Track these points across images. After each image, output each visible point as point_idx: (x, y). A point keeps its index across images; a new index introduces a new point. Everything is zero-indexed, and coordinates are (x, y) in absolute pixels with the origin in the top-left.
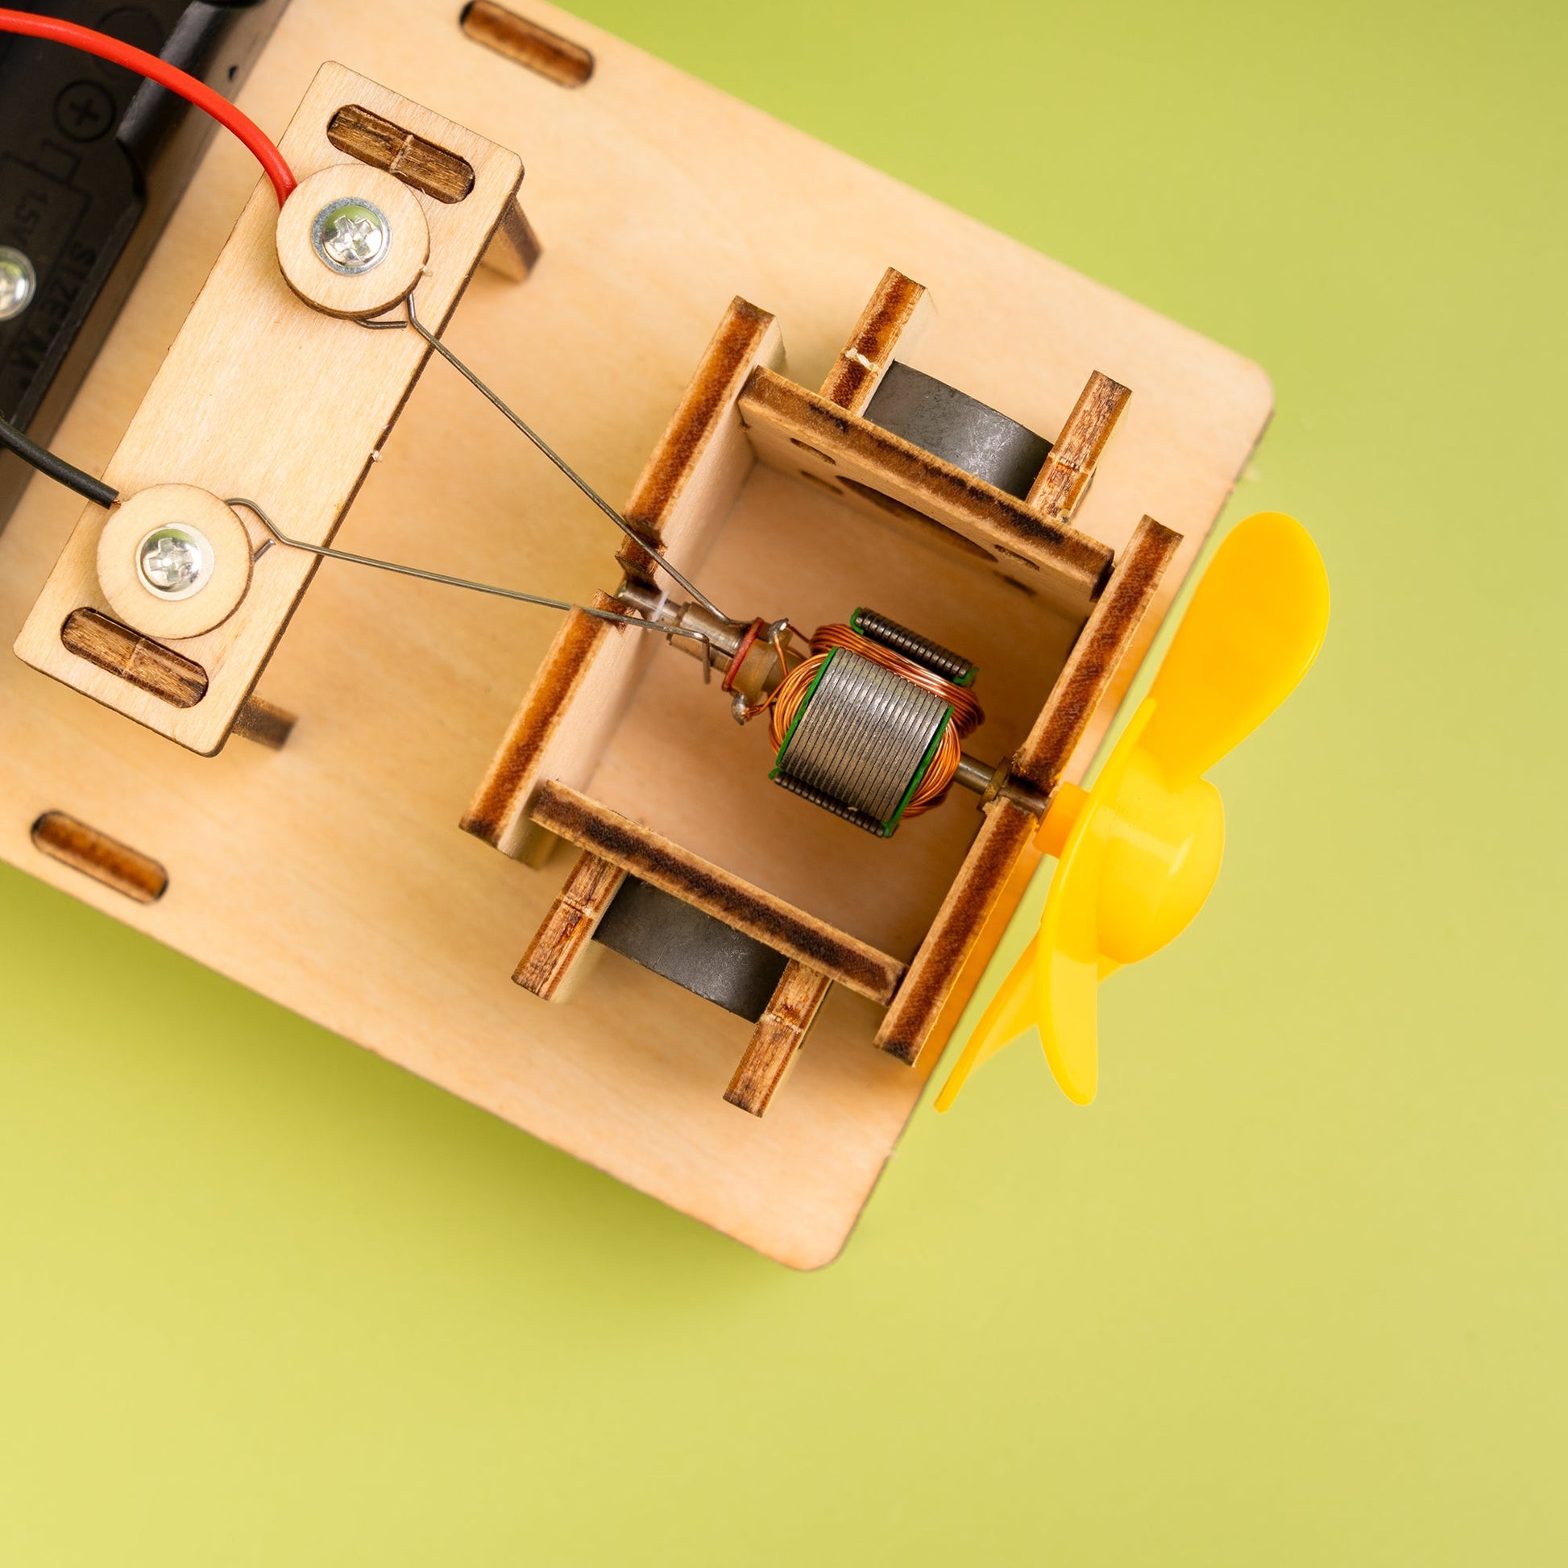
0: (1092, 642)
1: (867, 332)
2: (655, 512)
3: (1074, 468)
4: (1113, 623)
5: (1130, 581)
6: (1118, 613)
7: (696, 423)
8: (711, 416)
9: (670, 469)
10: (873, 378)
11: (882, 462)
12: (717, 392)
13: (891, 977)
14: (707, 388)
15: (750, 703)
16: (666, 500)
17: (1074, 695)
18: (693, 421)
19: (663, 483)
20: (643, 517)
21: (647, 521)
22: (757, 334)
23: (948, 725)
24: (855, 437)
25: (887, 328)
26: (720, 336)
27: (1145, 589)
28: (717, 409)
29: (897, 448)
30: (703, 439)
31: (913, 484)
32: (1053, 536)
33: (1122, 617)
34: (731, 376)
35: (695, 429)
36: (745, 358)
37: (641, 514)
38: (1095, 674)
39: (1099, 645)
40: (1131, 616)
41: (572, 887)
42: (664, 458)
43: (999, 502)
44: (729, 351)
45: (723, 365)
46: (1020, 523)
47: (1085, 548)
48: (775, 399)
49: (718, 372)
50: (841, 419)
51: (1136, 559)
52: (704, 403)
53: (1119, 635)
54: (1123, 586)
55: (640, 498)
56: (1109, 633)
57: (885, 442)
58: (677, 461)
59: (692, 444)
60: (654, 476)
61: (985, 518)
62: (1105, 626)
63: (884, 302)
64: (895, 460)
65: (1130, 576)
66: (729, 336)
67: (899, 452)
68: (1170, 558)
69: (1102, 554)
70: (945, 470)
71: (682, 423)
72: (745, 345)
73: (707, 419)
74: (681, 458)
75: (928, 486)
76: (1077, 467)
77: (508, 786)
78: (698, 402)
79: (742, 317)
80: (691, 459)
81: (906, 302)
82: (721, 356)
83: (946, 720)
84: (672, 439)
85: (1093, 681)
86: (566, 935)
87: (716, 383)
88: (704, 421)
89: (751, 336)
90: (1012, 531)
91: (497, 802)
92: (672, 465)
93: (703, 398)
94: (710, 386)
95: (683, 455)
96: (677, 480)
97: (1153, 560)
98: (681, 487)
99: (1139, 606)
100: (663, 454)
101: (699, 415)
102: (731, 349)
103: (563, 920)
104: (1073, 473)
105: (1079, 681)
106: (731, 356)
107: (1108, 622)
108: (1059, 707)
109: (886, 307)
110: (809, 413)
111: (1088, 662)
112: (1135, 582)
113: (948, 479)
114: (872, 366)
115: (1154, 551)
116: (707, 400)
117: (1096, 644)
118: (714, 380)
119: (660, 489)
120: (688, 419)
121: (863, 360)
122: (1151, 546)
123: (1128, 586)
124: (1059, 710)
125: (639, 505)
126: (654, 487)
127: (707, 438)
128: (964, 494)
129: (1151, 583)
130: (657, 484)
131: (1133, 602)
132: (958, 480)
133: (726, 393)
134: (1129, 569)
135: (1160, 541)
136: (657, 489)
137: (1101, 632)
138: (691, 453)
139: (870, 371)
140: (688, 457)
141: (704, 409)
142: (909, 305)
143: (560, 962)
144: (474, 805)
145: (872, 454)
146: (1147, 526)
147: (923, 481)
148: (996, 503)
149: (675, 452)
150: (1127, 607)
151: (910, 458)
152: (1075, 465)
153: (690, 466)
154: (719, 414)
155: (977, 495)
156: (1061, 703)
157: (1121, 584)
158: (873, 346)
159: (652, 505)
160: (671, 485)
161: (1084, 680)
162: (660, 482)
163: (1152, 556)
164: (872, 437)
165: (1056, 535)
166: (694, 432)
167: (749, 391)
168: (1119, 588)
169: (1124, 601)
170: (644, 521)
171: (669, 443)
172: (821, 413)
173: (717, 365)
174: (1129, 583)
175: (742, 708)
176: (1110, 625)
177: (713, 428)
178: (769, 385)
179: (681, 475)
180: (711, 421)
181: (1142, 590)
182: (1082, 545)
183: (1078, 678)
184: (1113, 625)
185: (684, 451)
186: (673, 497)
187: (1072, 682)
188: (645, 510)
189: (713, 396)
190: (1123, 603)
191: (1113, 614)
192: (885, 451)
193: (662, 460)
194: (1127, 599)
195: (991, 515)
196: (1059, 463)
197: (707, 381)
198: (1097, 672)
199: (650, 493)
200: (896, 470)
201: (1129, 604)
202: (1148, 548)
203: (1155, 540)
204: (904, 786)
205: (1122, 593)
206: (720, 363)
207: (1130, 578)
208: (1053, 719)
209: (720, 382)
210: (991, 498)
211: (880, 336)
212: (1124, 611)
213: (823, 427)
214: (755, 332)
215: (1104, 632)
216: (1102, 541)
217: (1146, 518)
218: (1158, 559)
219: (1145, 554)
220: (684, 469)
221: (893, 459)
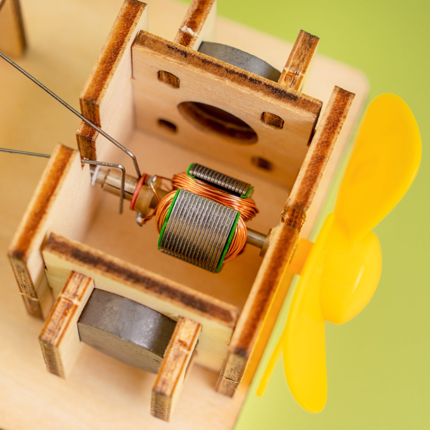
0: (317, 145)
1: (191, 19)
2: (96, 96)
3: (296, 74)
4: (327, 136)
5: (333, 115)
6: (328, 131)
7: (113, 54)
8: (120, 50)
9: (102, 76)
10: (195, 40)
11: (205, 69)
12: (122, 38)
13: (234, 315)
14: (117, 37)
15: (143, 216)
16: (101, 90)
17: (311, 171)
18: (111, 53)
19: (99, 82)
20: (90, 99)
21: (92, 100)
22: (140, 11)
23: (239, 220)
24: (191, 59)
25: (200, 16)
26: (122, 13)
27: (340, 118)
28: (123, 46)
29: (212, 62)
30: (117, 60)
31: (221, 78)
32: (292, 97)
33: (331, 133)
34: (128, 31)
35: (113, 56)
36: (134, 22)
37: (89, 98)
38: (320, 160)
39: (321, 147)
40: (335, 131)
41: (66, 290)
42: (99, 70)
43: (265, 83)
44: (126, 20)
45: (124, 27)
46: (275, 93)
47: (309, 101)
48: (150, 44)
49: (122, 30)
50: (183, 52)
51: (334, 105)
52: (116, 44)
53: (330, 141)
54: (329, 118)
55: (88, 90)
56: (325, 140)
57: (206, 60)
58: (105, 72)
59: (112, 63)
60: (94, 79)
61: (258, 91)
62: (323, 137)
63: (197, 4)
64: (212, 68)
65: (332, 113)
66: (126, 13)
67: (213, 64)
68: (351, 103)
69: (317, 104)
70: (236, 71)
71: (106, 54)
72: (134, 17)
73: (118, 51)
74: (107, 70)
75: (229, 78)
76: (298, 73)
77: (31, 232)
78: (114, 44)
79: (132, 5)
80: (112, 70)
81: (207, 3)
82: (123, 22)
83: (238, 215)
84: (102, 61)
85: (320, 164)
86: (65, 314)
87: (121, 35)
88: (117, 52)
89: (137, 12)
90: (272, 97)
91: (26, 241)
92: (103, 74)
93: (116, 42)
94: (118, 36)
95: (108, 69)
96: (105, 80)
97: (342, 105)
98: (108, 83)
99: (339, 127)
100: (98, 69)
101: (114, 50)
102: (128, 19)
103: (63, 306)
104: (296, 76)
105: (313, 164)
106: (127, 22)
107: (324, 136)
108: (305, 177)
109: (198, 7)
110: (167, 49)
111: (316, 155)
112: (335, 116)
113: (238, 75)
114: (194, 34)
115: (342, 101)
116: (118, 43)
117: (319, 146)
118: (120, 34)
119: (98, 85)
120: (109, 52)
121: (190, 31)
122: (341, 99)
123: (332, 118)
124: (305, 178)
125: (88, 93)
126: (95, 85)
127: (119, 60)
128: (247, 81)
129: (343, 115)
130: (96, 83)
131: (335, 125)
132: (243, 75)
133: (126, 39)
134: (331, 110)
135: (345, 96)
136: (96, 85)
137: (321, 140)
138: (112, 67)
139: (194, 36)
140: (110, 70)
141: (117, 47)
142: (209, 5)
143: (63, 328)
144: (14, 243)
145: (200, 66)
146: (338, 90)
147: (226, 77)
148: (263, 84)
149: (104, 67)
150: (332, 128)
151: (218, 66)
152: (297, 72)
153: (112, 73)
154: (124, 48)
155: (253, 81)
156: (306, 175)
157: (328, 117)
158: (194, 25)
159: (94, 93)
160: (103, 83)
161: (315, 164)
162: (97, 82)
163: (342, 103)
164: (199, 58)
165: (294, 96)
166: (113, 58)
167: (137, 42)
168: (328, 119)
169: (330, 125)
170: (91, 100)
171: (100, 64)
172: (173, 49)
173: (121, 27)
174: (332, 116)
175: (140, 220)
176: (325, 137)
177: (122, 55)
178: (147, 38)
179: (108, 78)
180: (121, 52)
181: (339, 119)
182: (307, 100)
183: (313, 163)
184: (327, 137)
185: (108, 67)
186: (105, 88)
187: (310, 165)
188: (91, 95)
189: (121, 41)
190: (330, 126)
191: (326, 131)
192: (206, 64)
193: (97, 72)
194: (332, 124)
195: (261, 90)
196: (289, 72)
197: (117, 34)
198: (321, 159)
199: (93, 87)
200: (213, 72)
201: (333, 126)
202: (339, 100)
203: (343, 96)
204: (220, 253)
205: (329, 121)
206: (123, 26)
207: (332, 114)
208: (302, 183)
209: (123, 34)
210: (260, 82)
211: (197, 20)
212: (332, 130)
213: (175, 55)
214: (139, 10)
215: (323, 140)
216: (316, 98)
217: (336, 87)
218: (345, 104)
219: (338, 103)
220: (109, 75)
221: (210, 68)
